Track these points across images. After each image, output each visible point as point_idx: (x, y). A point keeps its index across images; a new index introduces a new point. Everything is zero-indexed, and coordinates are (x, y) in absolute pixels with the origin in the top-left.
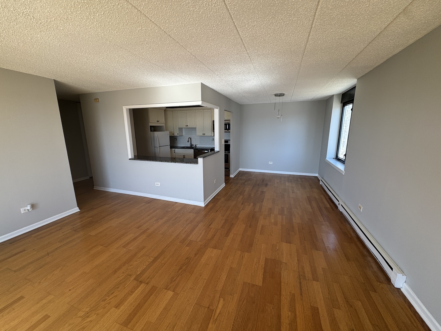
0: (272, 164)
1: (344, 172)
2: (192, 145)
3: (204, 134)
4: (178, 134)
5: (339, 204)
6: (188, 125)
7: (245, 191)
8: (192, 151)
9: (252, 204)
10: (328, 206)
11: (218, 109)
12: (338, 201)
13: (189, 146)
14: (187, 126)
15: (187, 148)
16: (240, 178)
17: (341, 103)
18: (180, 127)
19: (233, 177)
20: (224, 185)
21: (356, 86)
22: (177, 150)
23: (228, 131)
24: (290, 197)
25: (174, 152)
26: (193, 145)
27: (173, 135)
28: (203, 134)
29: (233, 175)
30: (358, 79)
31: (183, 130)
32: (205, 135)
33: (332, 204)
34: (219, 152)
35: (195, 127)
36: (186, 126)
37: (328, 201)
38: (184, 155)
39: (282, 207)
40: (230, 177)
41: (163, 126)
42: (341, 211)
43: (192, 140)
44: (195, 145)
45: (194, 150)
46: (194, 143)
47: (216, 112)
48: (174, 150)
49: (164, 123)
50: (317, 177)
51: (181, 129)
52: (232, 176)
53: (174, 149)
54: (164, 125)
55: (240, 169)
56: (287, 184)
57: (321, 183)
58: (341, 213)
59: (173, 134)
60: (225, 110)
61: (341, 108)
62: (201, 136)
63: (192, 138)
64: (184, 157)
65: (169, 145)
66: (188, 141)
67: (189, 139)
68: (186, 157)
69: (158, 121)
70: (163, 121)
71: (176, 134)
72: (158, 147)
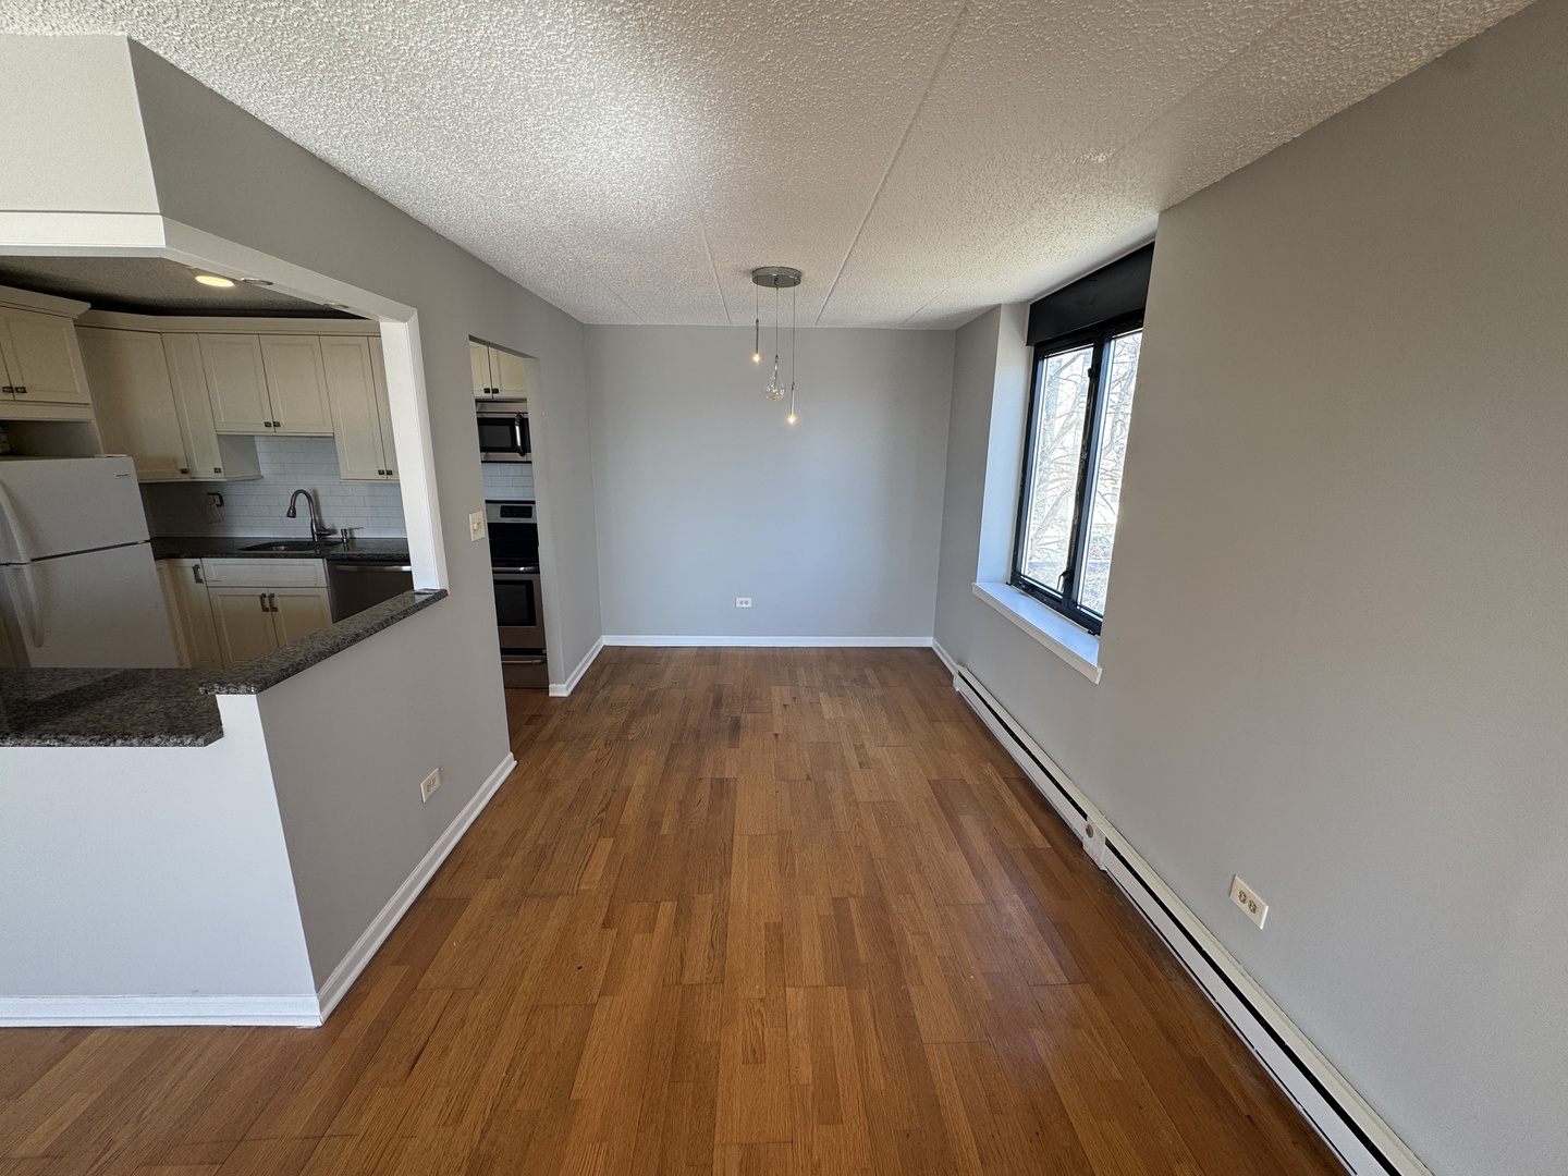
0: (749, 605)
1: (1100, 670)
2: (321, 532)
3: (389, 473)
4: (217, 471)
5: (1089, 831)
6: (282, 422)
7: (629, 790)
8: (313, 571)
9: (667, 908)
10: (1039, 841)
11: (404, 320)
12: (1085, 816)
13: (305, 534)
14: (277, 425)
15: (295, 549)
16: (604, 693)
17: (1027, 345)
18: (225, 429)
19: (566, 694)
20: (508, 764)
21: (1153, 244)
22: (213, 567)
23: (524, 459)
24: (856, 803)
25: (199, 581)
26: (334, 532)
27: (186, 478)
28: (381, 473)
29: (564, 686)
30: (1164, 213)
31: (260, 446)
32: (395, 477)
33: (1043, 818)
34: (440, 595)
35: (326, 430)
36: (268, 425)
37: (1027, 810)
38: (265, 591)
39: (835, 900)
40: (551, 694)
41: (87, 422)
42: (1103, 868)
43: (323, 501)
44: (344, 532)
45: (329, 563)
46: (337, 519)
47: (398, 338)
48: (196, 568)
49: (88, 399)
50: (930, 650)
51: (239, 444)
52: (560, 689)
53: (197, 561)
54: (87, 415)
55: (607, 640)
56: (829, 708)
57: (959, 685)
58: (1104, 875)
59: (184, 472)
60: (472, 338)
61: (1028, 368)
62: (371, 484)
63: (320, 493)
64: (267, 605)
65: (147, 541)
66: (292, 513)
67: (302, 497)
68: (278, 602)
69: (10, 390)
70: (76, 392)
71: (204, 472)
72: (32, 560)
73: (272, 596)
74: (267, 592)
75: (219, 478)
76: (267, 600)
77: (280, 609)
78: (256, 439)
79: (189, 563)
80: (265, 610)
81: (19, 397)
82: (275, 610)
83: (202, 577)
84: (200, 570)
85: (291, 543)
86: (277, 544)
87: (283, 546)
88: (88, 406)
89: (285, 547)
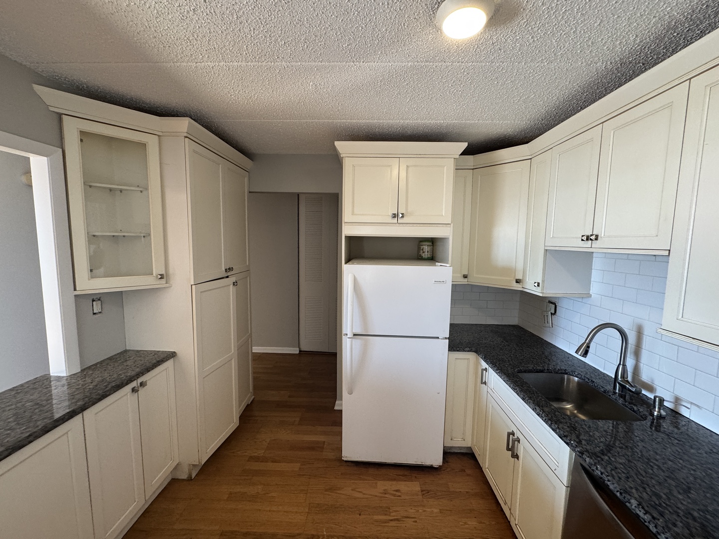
4: (536, 284)
6: (602, 234)
14: (594, 238)
18: (551, 244)
27: (518, 288)
31: (596, 263)
35: (659, 244)
38: (514, 429)
49: (449, 220)
53: (487, 366)
54: (443, 232)
59: (518, 281)
65: (446, 338)
66: (583, 351)
68: (520, 451)
70: (442, 216)
71: (530, 285)
72: (354, 335)
73: (518, 440)
74: (516, 433)
75: (537, 291)
78: (594, 255)
80: (507, 449)
81: (400, 220)
82: (515, 456)
83: (486, 381)
84: (487, 374)
85: (587, 380)
86: (572, 373)
87: (576, 379)
88: (449, 226)
89: (578, 382)
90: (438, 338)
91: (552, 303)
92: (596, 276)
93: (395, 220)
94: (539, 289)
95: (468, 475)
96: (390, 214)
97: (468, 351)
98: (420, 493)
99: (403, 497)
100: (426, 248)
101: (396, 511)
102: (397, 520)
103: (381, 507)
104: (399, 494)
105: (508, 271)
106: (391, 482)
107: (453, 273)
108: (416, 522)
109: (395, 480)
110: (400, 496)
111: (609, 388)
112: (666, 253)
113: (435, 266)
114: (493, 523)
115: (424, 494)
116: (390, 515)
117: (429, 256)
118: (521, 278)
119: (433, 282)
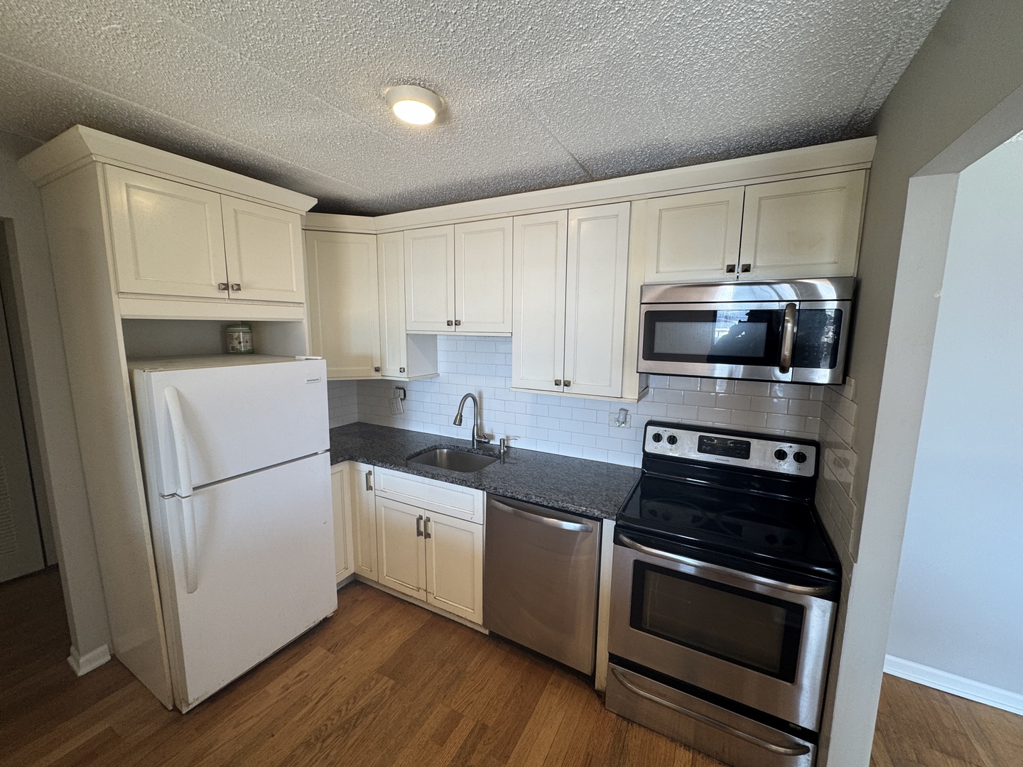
2: (481, 439)
3: (567, 384)
4: (402, 370)
6: (463, 320)
8: (473, 500)
14: (458, 323)
18: (412, 328)
22: (382, 476)
25: (369, 488)
26: (492, 438)
27: (377, 376)
28: (557, 383)
31: (441, 345)
32: (573, 389)
35: (504, 329)
36: (449, 323)
38: (421, 512)
41: (298, 322)
43: (486, 404)
44: (504, 441)
45: (489, 496)
46: (497, 425)
48: (368, 474)
49: (302, 298)
51: (422, 342)
53: (370, 467)
54: (298, 314)
59: (377, 370)
63: (485, 395)
64: (422, 529)
65: (327, 451)
66: (459, 421)
67: (470, 400)
68: (432, 528)
69: (226, 287)
70: (293, 291)
71: (392, 372)
72: (195, 489)
73: (428, 520)
74: (425, 514)
75: (402, 377)
76: (422, 523)
77: (433, 536)
78: (438, 337)
79: (364, 468)
80: (419, 533)
81: (233, 295)
82: (428, 536)
83: (372, 485)
84: (372, 477)
85: (453, 447)
86: (441, 447)
87: (445, 450)
88: (302, 305)
89: (447, 452)
90: (316, 454)
91: (399, 389)
92: (441, 356)
93: (225, 294)
94: (404, 374)
95: (363, 601)
96: (214, 283)
97: (342, 461)
98: (329, 653)
99: (312, 674)
100: (242, 336)
101: (315, 692)
102: (324, 696)
103: (294, 704)
104: (306, 674)
105: (366, 359)
106: (284, 674)
107: (327, 367)
108: (345, 678)
109: (287, 668)
110: (307, 676)
111: (470, 447)
112: (510, 335)
113: (295, 360)
114: (409, 618)
115: (333, 651)
116: (311, 701)
117: (249, 348)
118: (379, 366)
119: (306, 382)
